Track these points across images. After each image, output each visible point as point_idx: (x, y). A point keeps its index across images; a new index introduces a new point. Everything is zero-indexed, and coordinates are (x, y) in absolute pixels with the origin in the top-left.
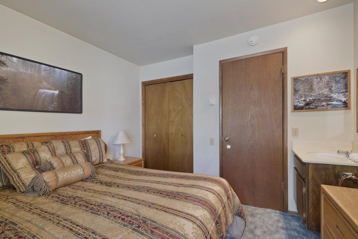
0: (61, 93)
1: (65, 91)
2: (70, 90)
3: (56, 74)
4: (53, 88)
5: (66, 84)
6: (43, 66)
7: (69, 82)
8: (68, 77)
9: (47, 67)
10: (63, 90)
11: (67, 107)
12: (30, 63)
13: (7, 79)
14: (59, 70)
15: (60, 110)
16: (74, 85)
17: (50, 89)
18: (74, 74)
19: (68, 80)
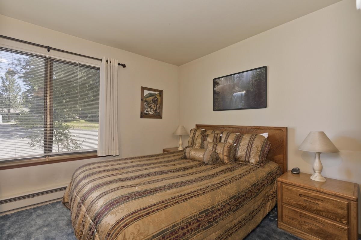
0: (248, 92)
1: (250, 89)
2: (255, 87)
3: (243, 78)
4: (242, 90)
5: (251, 82)
6: (236, 75)
7: (254, 80)
8: (253, 76)
9: (238, 74)
10: (249, 89)
11: (251, 103)
12: (229, 77)
13: (220, 92)
14: (246, 73)
15: (247, 107)
16: (259, 80)
17: (240, 91)
18: (258, 71)
19: (253, 79)
